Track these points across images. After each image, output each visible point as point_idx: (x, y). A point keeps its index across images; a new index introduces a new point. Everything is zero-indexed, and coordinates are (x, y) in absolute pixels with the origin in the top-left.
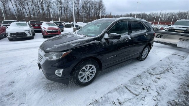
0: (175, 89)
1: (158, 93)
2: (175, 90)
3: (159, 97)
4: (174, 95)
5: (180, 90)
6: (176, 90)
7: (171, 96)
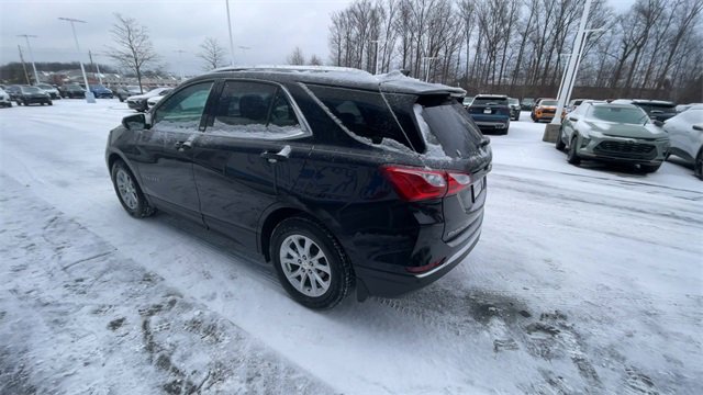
0: (30, 355)
1: (47, 304)
2: (26, 350)
3: (32, 302)
4: (11, 336)
5: (17, 370)
6: (25, 356)
7: (13, 329)
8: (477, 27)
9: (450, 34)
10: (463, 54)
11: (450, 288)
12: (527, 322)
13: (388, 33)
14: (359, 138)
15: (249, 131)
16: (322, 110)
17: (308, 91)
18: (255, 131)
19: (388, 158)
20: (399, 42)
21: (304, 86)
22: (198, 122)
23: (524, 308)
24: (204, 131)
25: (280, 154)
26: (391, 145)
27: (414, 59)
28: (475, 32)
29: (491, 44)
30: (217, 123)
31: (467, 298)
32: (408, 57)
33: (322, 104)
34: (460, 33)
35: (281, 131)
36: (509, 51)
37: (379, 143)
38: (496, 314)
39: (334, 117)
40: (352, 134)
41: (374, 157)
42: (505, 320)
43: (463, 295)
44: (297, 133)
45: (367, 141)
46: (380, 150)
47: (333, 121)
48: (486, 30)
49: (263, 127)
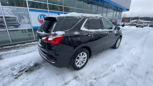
11: (46, 64)
12: (26, 70)
23: (27, 72)
31: (41, 65)
38: (33, 67)
42: (31, 67)
43: (42, 65)
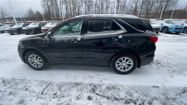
8: (84, 3)
9: (78, 5)
10: (82, 10)
13: (60, 4)
14: (140, 31)
15: (104, 33)
16: (129, 25)
17: (122, 21)
18: (106, 33)
19: (149, 34)
20: (64, 6)
21: (120, 20)
22: (80, 33)
24: (83, 35)
25: (119, 38)
26: (148, 32)
27: (70, 11)
28: (84, 5)
29: (88, 7)
30: (88, 32)
32: (68, 11)
33: (128, 24)
34: (80, 4)
35: (116, 32)
36: (93, 9)
37: (146, 31)
39: (132, 27)
40: (138, 30)
41: (146, 35)
44: (122, 32)
45: (143, 31)
46: (147, 33)
47: (132, 28)
48: (86, 4)
49: (109, 31)
